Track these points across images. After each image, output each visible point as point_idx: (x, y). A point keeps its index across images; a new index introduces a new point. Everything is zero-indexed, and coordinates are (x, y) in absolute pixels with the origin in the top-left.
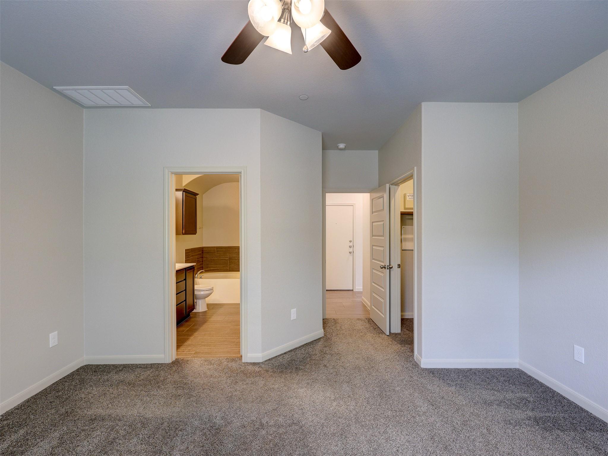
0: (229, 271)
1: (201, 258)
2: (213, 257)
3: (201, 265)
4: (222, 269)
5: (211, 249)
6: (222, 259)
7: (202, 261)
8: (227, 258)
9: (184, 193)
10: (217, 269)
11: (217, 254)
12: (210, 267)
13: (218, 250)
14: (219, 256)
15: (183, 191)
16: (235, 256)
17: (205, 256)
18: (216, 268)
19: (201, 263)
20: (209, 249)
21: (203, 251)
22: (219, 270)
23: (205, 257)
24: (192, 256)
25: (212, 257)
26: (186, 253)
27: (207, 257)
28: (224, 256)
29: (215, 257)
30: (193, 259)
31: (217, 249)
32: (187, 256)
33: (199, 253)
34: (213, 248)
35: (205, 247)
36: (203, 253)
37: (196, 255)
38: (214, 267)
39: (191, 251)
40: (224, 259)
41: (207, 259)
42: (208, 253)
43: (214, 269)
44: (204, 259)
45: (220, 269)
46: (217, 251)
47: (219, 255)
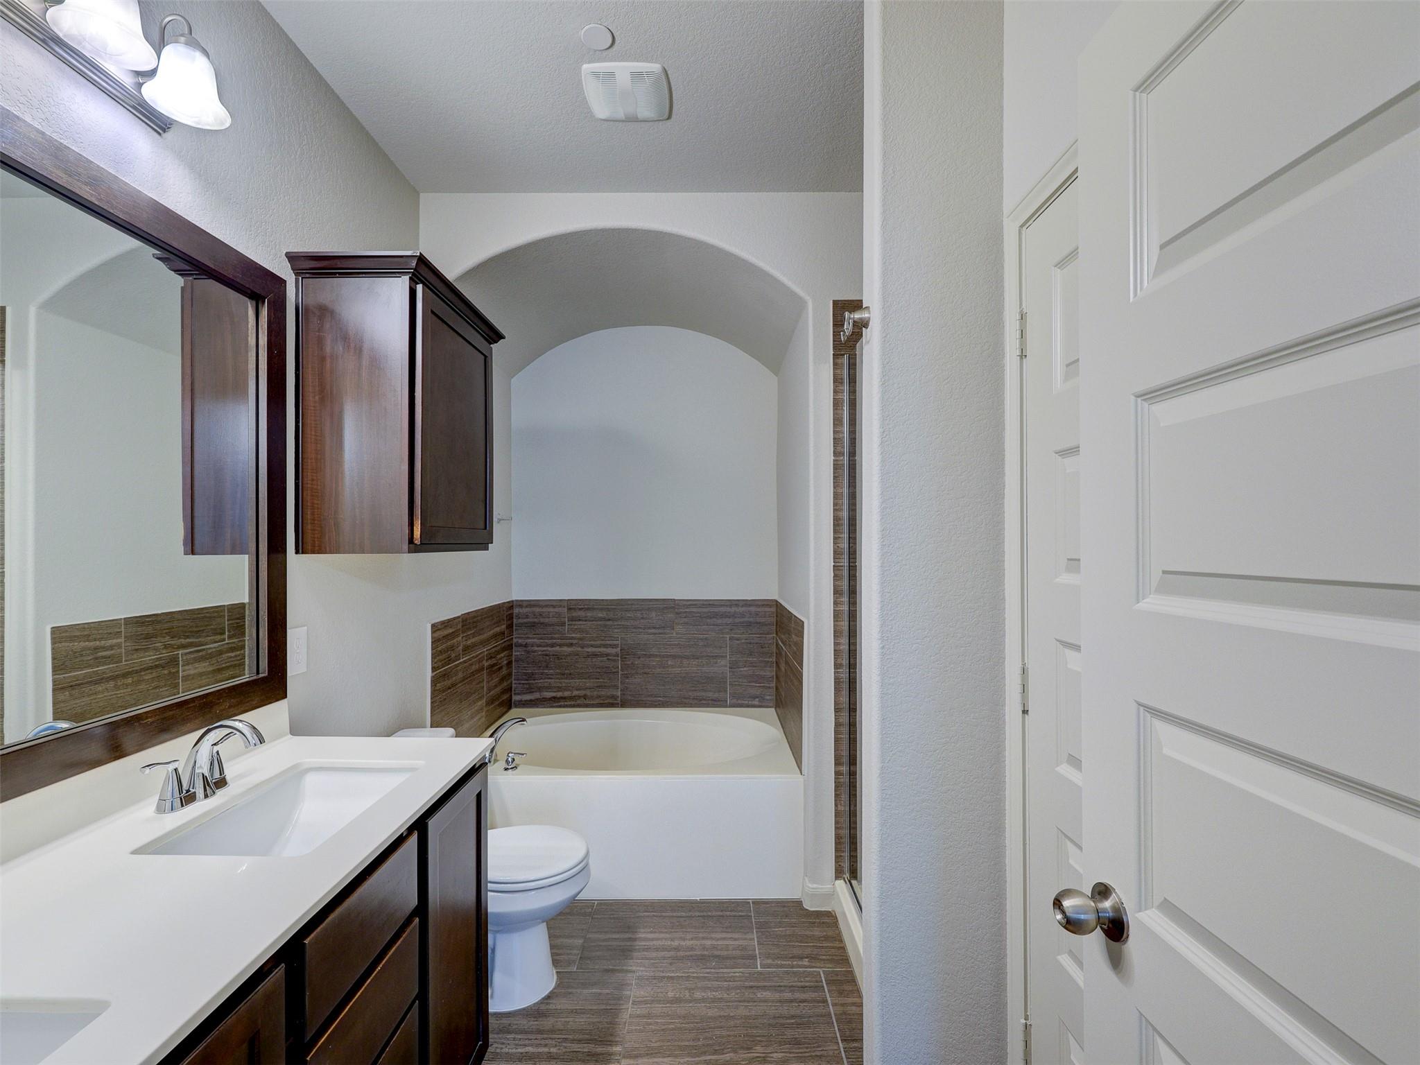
0: (624, 704)
1: (504, 649)
2: (552, 645)
3: (502, 680)
4: (592, 698)
5: (545, 610)
6: (595, 655)
7: (510, 663)
8: (613, 651)
9: (420, 288)
10: (571, 698)
11: (574, 631)
12: (540, 689)
13: (575, 614)
14: (581, 639)
15: (414, 280)
16: (648, 640)
17: (520, 641)
18: (567, 694)
19: (504, 671)
20: (537, 610)
21: (510, 617)
22: (578, 702)
23: (521, 645)
24: (467, 649)
25: (547, 645)
26: (435, 642)
27: (526, 645)
28: (599, 642)
29: (561, 645)
30: (471, 665)
31: (569, 609)
32: (444, 656)
33: (498, 629)
34: (554, 607)
35: (520, 604)
36: (510, 626)
37: (483, 643)
38: (559, 689)
39: (459, 626)
40: (602, 655)
41: (528, 652)
42: (533, 626)
43: (559, 694)
44: (517, 652)
45: (585, 697)
46: (571, 619)
47: (578, 636)
